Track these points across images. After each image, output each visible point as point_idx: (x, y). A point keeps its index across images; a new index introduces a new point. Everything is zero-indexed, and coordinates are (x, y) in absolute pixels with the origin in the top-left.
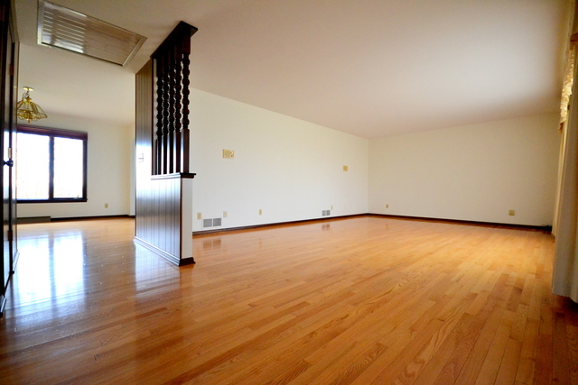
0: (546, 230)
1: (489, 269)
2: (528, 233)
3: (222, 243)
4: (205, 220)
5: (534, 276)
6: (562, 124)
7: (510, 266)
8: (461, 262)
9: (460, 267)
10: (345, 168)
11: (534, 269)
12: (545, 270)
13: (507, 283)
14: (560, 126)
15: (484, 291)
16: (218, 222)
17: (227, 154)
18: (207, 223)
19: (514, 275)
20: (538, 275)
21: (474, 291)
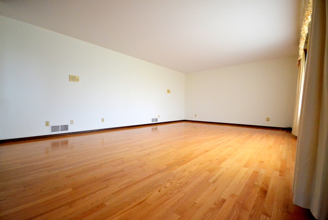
0: (289, 130)
1: (245, 166)
2: (278, 132)
3: (69, 143)
4: (52, 127)
5: (278, 173)
6: (300, 61)
7: (262, 162)
8: (225, 160)
9: (223, 165)
10: (169, 91)
11: (279, 164)
12: (287, 166)
13: (256, 183)
14: (298, 63)
15: (233, 196)
16: (66, 127)
17: (73, 78)
18: (54, 128)
19: (263, 172)
20: (282, 172)
21: (223, 196)
